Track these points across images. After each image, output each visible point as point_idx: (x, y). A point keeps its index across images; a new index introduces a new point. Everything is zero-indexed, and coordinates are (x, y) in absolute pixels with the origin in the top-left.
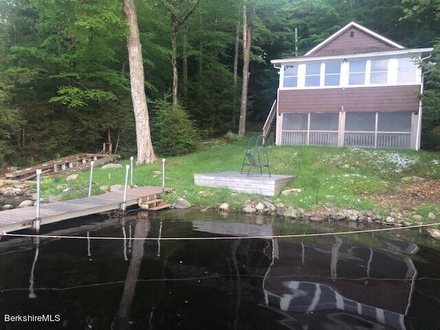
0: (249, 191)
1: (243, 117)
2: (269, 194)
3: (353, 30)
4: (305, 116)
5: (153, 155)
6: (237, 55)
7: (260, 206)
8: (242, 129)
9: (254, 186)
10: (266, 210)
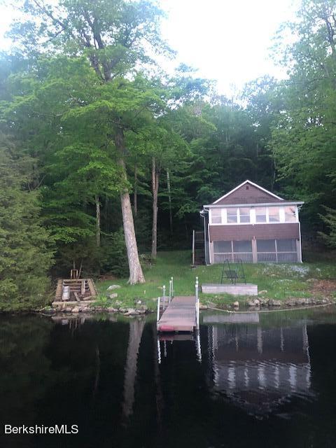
1: (154, 242)
2: (254, 294)
3: (248, 185)
4: (229, 243)
5: (143, 276)
7: (257, 301)
8: (154, 251)
10: (262, 303)
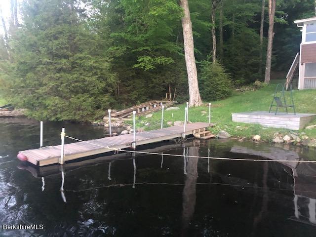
0: (277, 126)
1: (268, 69)
2: (294, 129)
5: (200, 100)
6: (263, 20)
7: (287, 138)
8: (267, 78)
9: (282, 122)
10: (292, 141)
